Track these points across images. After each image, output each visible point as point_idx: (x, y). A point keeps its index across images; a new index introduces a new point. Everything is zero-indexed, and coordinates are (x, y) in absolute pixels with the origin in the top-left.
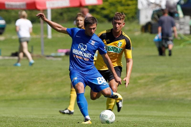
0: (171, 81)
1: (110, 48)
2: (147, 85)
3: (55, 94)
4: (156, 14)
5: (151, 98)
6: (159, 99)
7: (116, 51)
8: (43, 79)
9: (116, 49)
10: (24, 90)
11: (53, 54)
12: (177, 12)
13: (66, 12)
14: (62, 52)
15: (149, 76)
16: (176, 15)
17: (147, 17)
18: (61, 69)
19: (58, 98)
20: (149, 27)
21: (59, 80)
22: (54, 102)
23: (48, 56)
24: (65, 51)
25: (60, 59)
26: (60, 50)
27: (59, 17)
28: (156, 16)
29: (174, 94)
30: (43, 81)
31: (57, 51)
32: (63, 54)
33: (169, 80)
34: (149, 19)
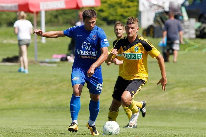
0: (175, 89)
1: (128, 55)
2: (148, 94)
3: (49, 103)
4: (158, 17)
5: (154, 107)
6: (162, 109)
7: (135, 58)
8: (36, 87)
9: (134, 55)
10: (16, 99)
11: (47, 60)
12: (181, 15)
13: (61, 14)
14: (57, 58)
15: (151, 84)
16: (180, 18)
17: (149, 20)
18: (56, 76)
19: (53, 107)
20: (152, 30)
21: (54, 87)
22: (49, 111)
23: (42, 62)
24: (60, 57)
25: (55, 65)
26: (55, 56)
27: (53, 19)
28: (159, 19)
29: (179, 103)
30: (37, 89)
31: (51, 56)
32: (58, 60)
33: (173, 88)
34: (151, 22)
